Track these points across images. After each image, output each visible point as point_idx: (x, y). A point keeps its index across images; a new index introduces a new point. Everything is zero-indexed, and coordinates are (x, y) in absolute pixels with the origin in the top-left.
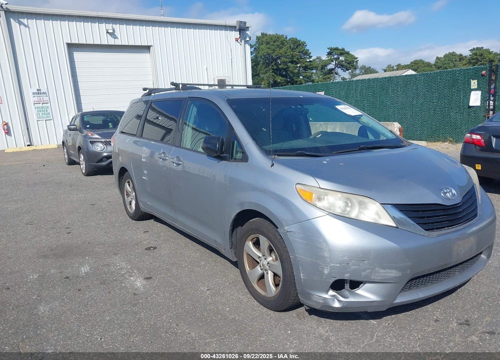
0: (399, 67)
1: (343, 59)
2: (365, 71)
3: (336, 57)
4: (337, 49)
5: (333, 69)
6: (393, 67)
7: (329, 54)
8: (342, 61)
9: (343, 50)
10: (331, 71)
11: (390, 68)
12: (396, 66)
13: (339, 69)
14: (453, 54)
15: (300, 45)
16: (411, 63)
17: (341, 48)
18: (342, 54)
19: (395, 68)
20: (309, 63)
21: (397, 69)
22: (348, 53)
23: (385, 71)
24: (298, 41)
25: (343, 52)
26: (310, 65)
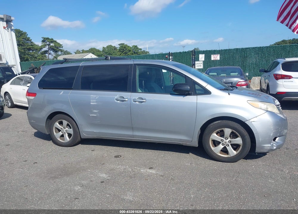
0: (83, 52)
1: (53, 45)
2: (64, 53)
3: (48, 43)
4: (48, 39)
5: (47, 51)
6: (80, 51)
7: (43, 41)
8: (53, 46)
9: (52, 39)
10: (46, 52)
11: (78, 52)
12: (82, 51)
13: (51, 51)
14: (111, 46)
15: (23, 34)
16: (89, 49)
17: (51, 38)
18: (52, 42)
19: (81, 52)
20: (31, 46)
21: (83, 53)
22: (56, 42)
23: (76, 53)
24: (21, 31)
25: (52, 41)
26: (33, 47)
